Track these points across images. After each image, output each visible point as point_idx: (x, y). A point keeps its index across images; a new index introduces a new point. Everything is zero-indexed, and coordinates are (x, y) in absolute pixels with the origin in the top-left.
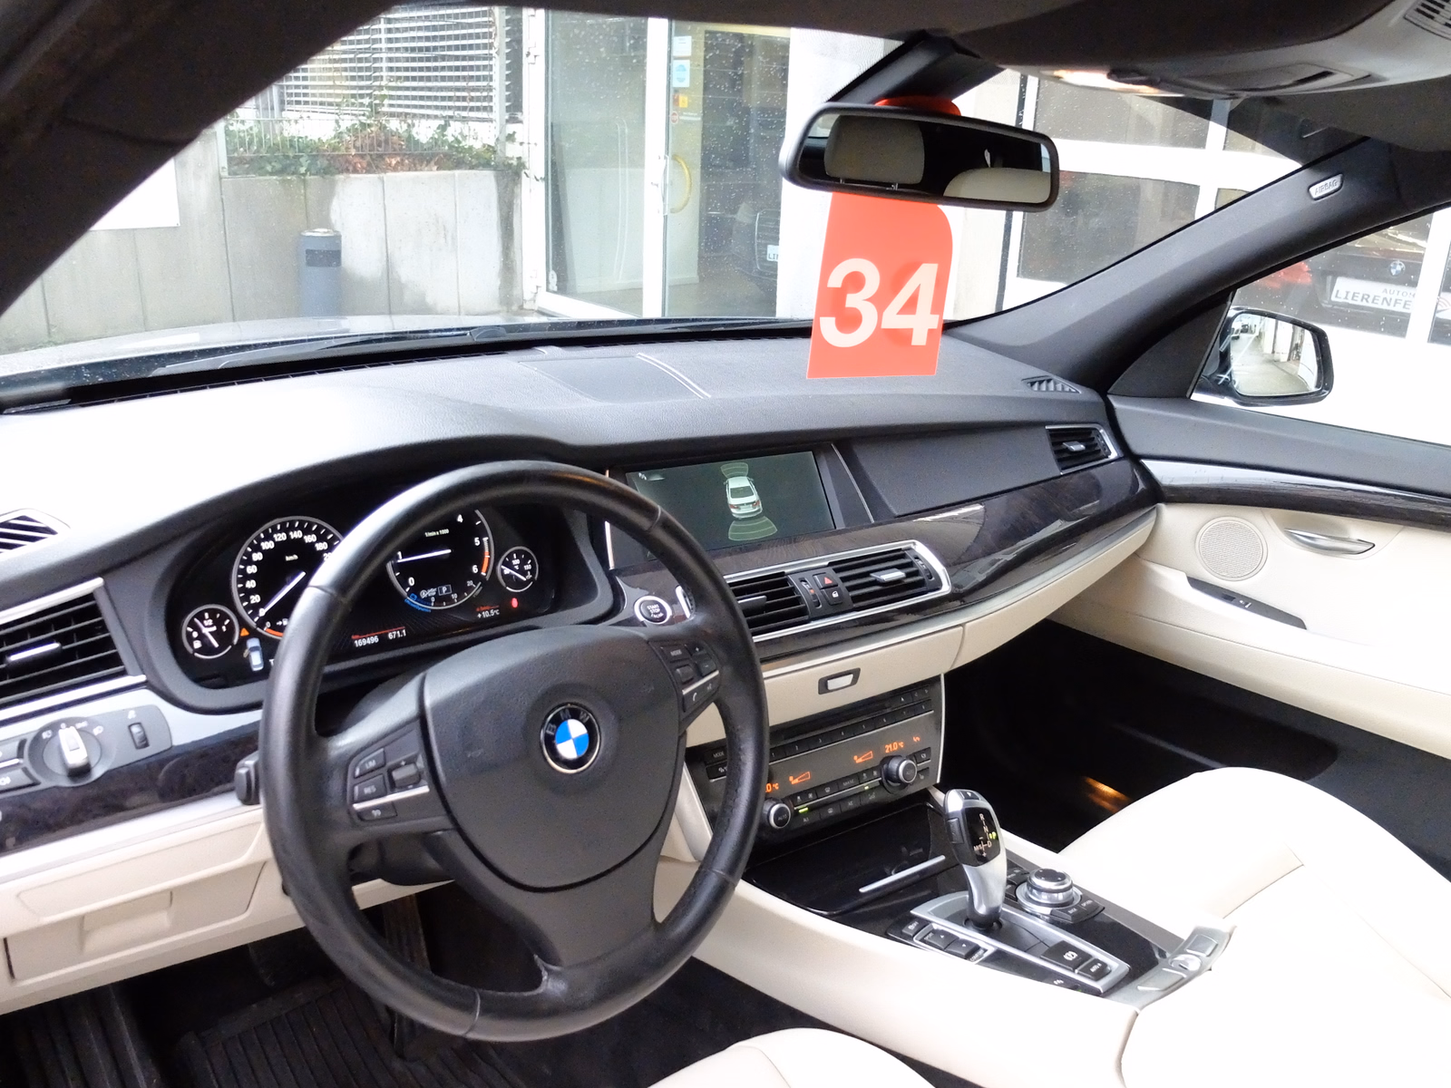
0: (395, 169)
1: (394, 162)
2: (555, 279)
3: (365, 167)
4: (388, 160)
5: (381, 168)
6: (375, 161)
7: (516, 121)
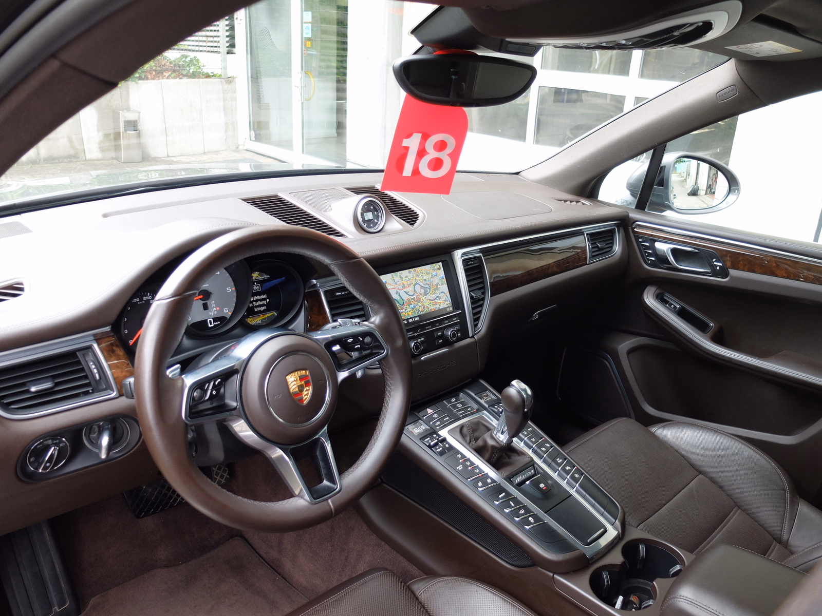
0: (168, 78)
1: (167, 75)
2: (254, 135)
3: (153, 76)
4: (164, 73)
5: (161, 77)
6: (158, 74)
7: (232, 53)
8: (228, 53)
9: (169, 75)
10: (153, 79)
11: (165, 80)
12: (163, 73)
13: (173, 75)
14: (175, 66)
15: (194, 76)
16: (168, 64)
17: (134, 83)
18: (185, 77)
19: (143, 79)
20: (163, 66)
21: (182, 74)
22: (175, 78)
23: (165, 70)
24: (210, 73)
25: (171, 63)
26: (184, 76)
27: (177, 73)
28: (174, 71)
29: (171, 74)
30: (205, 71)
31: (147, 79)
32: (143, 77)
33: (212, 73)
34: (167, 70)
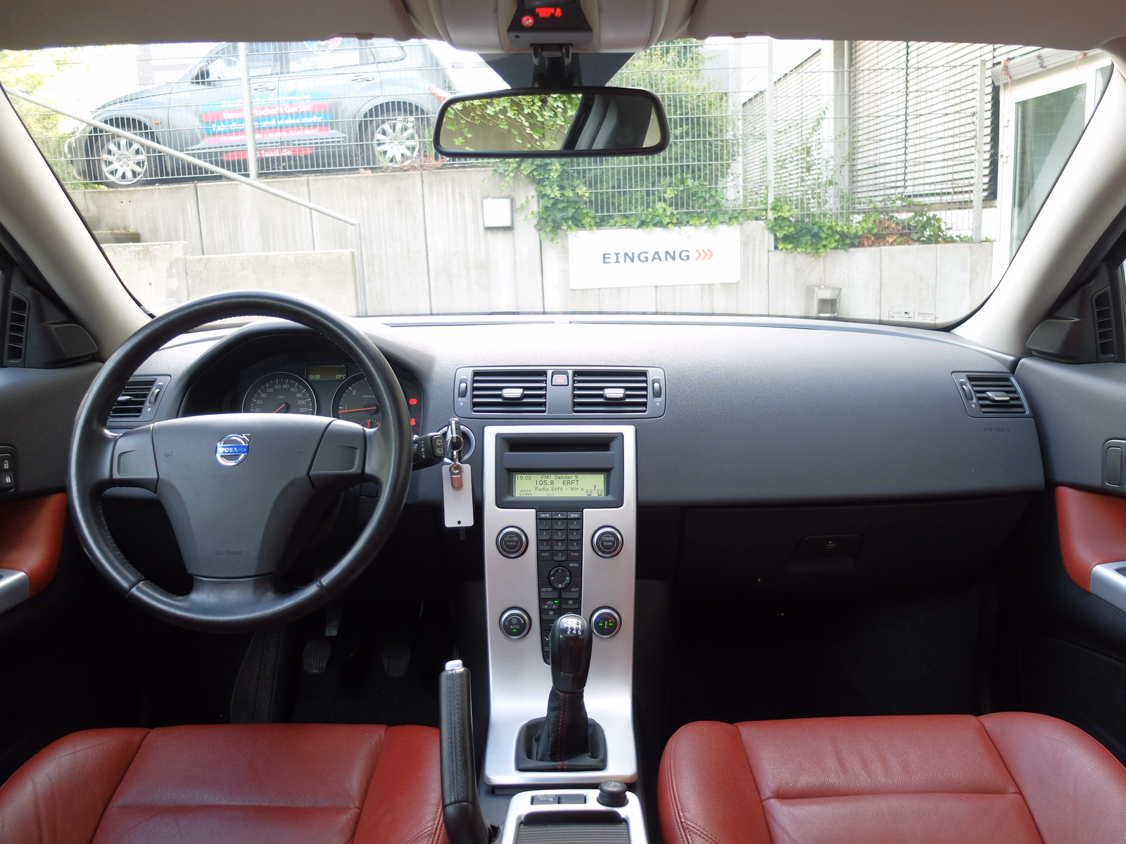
0: (892, 244)
1: (890, 241)
3: (870, 243)
4: (887, 238)
5: (882, 243)
6: (878, 239)
7: (991, 207)
8: (983, 207)
9: (894, 241)
10: (871, 246)
11: (886, 249)
12: (885, 238)
13: (899, 240)
14: (903, 228)
15: (929, 241)
16: (893, 225)
17: (843, 251)
18: (917, 243)
19: (858, 246)
20: (887, 228)
21: (912, 239)
22: (900, 244)
23: (888, 234)
24: (954, 236)
25: (897, 224)
26: (915, 241)
27: (906, 238)
28: (902, 235)
29: (897, 238)
30: (949, 233)
31: (863, 246)
32: (856, 243)
33: (957, 236)
34: (892, 234)
